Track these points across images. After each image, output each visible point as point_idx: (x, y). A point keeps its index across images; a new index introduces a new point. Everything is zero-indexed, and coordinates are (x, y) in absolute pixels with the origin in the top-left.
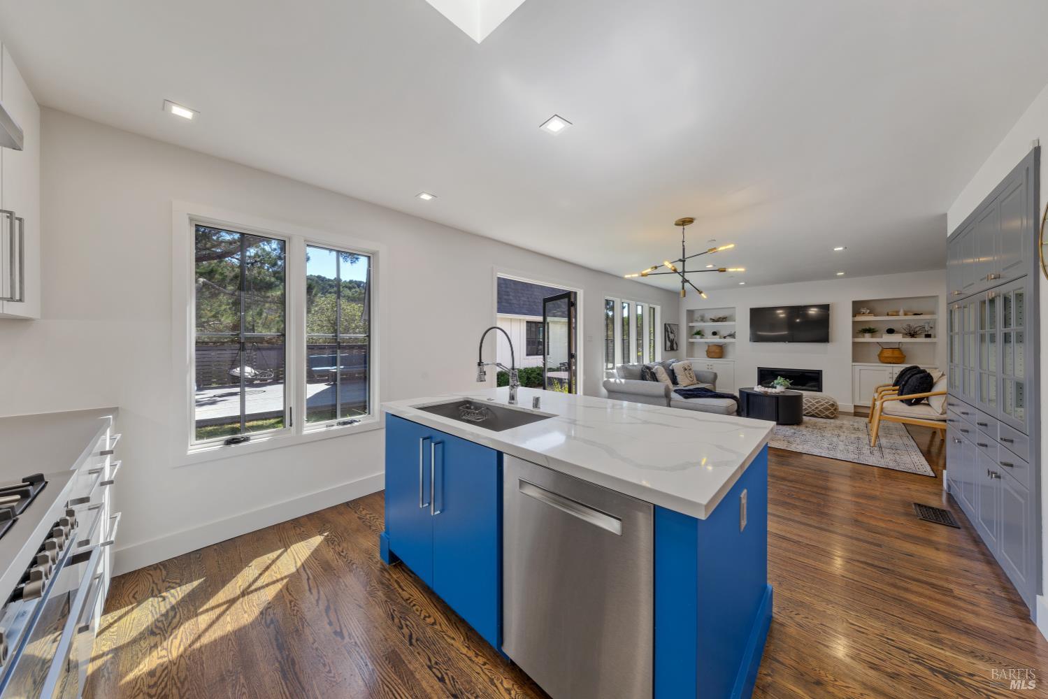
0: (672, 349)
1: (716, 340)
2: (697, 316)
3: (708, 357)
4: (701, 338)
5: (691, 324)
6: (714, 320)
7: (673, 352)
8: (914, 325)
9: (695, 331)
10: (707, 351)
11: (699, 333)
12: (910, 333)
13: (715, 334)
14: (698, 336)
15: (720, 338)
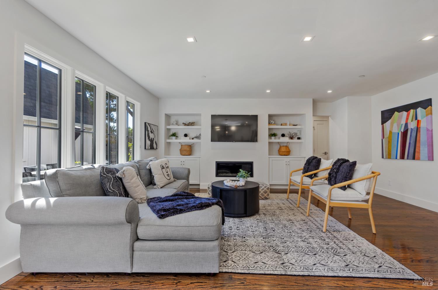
0: (152, 148)
1: (187, 140)
2: (173, 120)
3: (182, 154)
4: (176, 139)
5: (168, 127)
6: (185, 124)
7: (152, 151)
8: (292, 132)
9: (171, 133)
10: (180, 150)
11: (174, 135)
12: (291, 137)
13: (186, 135)
14: (174, 138)
15: (190, 139)
